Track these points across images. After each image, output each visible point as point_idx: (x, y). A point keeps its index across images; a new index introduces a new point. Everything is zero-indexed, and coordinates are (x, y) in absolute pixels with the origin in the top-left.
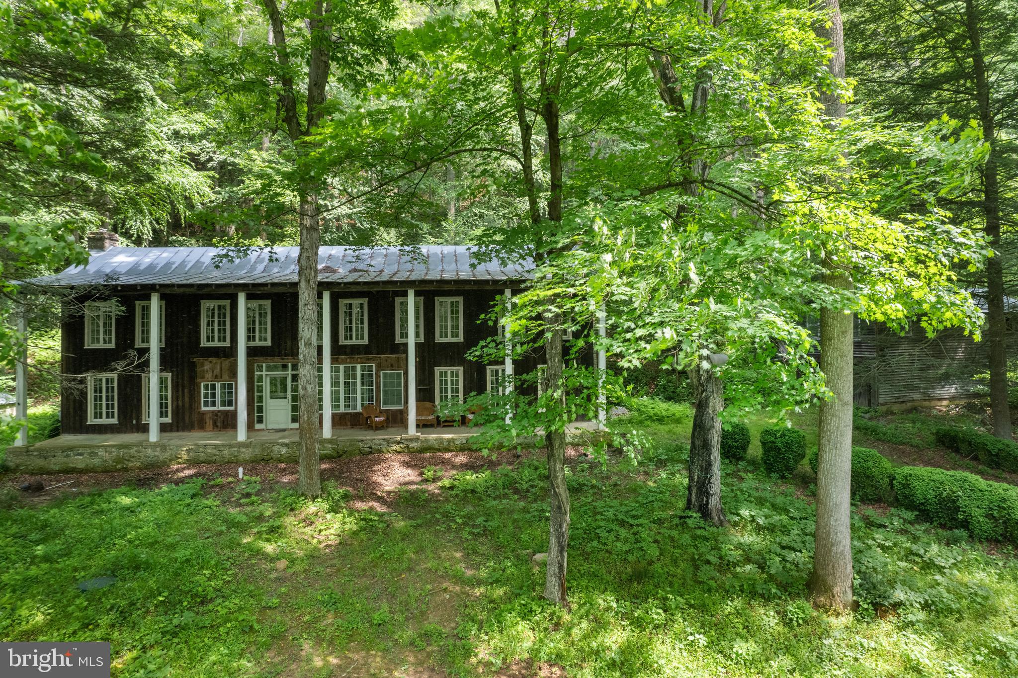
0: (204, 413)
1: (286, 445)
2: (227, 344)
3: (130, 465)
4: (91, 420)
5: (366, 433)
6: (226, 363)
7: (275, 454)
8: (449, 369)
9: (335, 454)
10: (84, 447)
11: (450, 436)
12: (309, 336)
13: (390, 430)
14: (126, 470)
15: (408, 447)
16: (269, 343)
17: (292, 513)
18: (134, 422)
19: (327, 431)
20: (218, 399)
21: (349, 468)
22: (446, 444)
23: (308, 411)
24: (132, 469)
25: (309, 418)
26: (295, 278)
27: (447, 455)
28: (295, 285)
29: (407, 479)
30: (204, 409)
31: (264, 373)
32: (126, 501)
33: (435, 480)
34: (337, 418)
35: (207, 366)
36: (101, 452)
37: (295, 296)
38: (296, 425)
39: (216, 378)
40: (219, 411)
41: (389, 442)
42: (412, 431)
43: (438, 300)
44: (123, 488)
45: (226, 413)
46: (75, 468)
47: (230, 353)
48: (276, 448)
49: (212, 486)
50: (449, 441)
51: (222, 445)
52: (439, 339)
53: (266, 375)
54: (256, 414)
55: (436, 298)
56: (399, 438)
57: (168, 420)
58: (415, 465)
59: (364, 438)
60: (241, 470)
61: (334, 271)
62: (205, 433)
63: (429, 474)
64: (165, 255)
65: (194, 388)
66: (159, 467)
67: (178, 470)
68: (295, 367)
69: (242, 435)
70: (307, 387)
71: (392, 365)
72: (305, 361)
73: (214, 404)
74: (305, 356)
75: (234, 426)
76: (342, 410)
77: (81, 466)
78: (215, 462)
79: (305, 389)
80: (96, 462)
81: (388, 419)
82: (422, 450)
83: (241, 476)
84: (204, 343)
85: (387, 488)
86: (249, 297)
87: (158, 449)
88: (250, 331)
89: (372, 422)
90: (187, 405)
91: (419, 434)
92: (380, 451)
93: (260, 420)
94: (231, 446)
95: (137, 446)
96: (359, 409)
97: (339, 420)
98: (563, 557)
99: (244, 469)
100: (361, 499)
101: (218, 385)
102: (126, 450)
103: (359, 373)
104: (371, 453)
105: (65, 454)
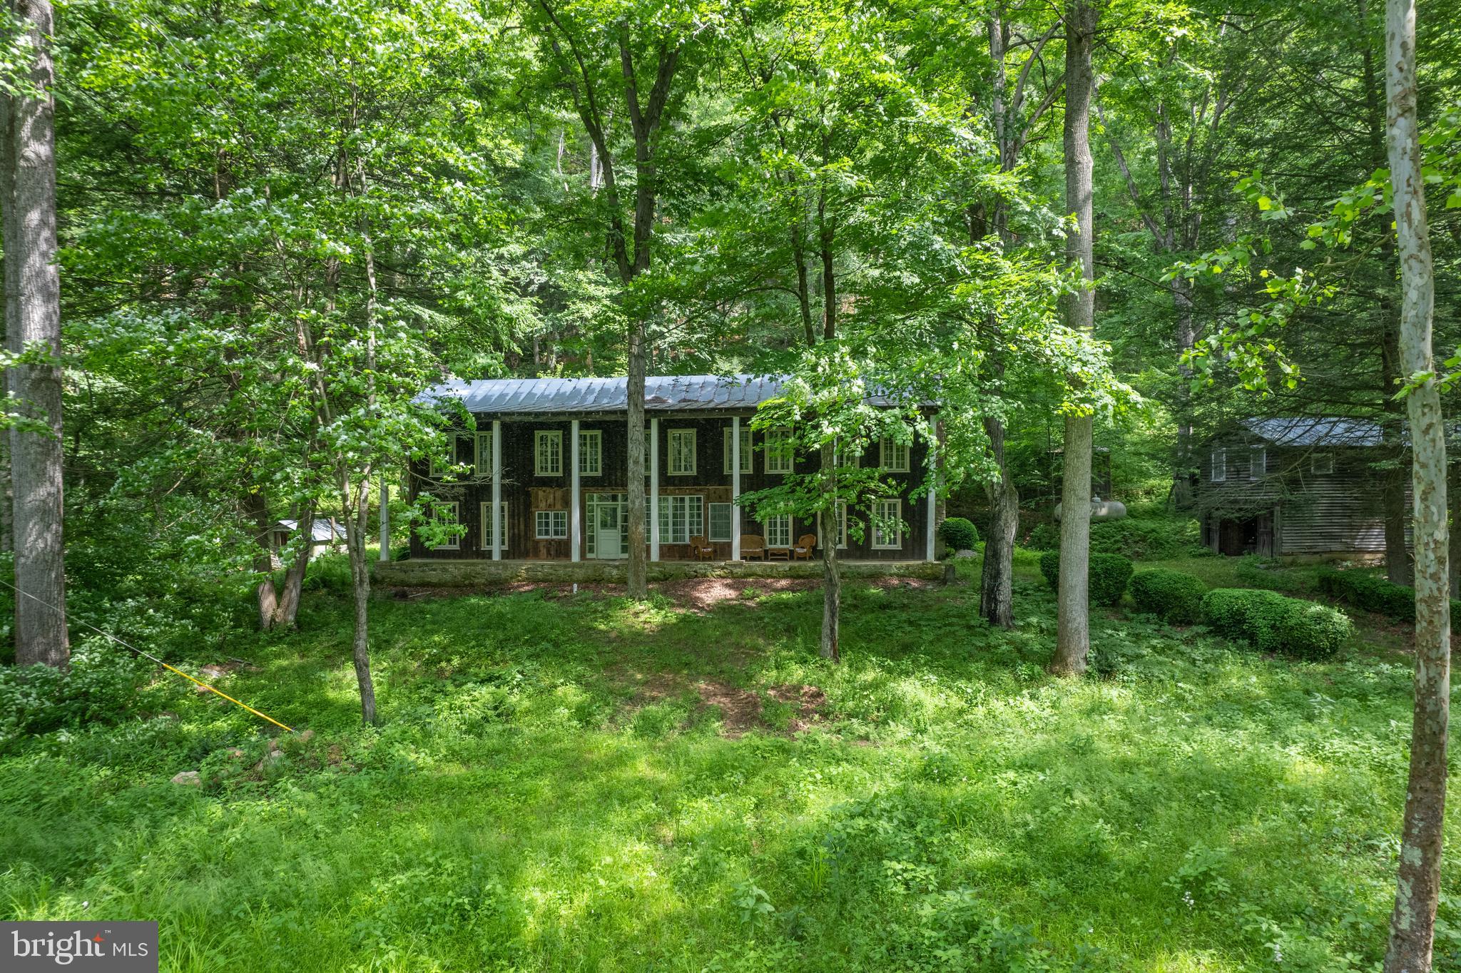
0: (538, 542)
1: (617, 567)
2: (560, 474)
3: (477, 580)
6: (559, 493)
13: (716, 558)
14: (474, 583)
15: (731, 572)
16: (599, 473)
17: (621, 610)
19: (654, 558)
20: (552, 528)
24: (479, 583)
26: (626, 407)
28: (624, 412)
29: (727, 596)
30: (538, 537)
33: (753, 597)
34: (665, 549)
37: (625, 424)
38: (626, 556)
40: (553, 540)
41: (713, 568)
42: (736, 559)
44: (474, 595)
45: (560, 542)
46: (431, 582)
47: (564, 482)
48: (607, 570)
51: (559, 566)
52: (768, 471)
53: (597, 503)
54: (589, 544)
56: (723, 565)
58: (736, 586)
60: (575, 586)
61: (664, 402)
63: (748, 592)
64: (496, 387)
65: (529, 517)
66: (502, 582)
67: (519, 586)
68: (625, 499)
69: (575, 559)
73: (547, 533)
75: (568, 552)
76: (670, 541)
77: (435, 580)
79: (633, 503)
80: (447, 577)
81: (714, 550)
84: (538, 473)
85: (708, 602)
86: (584, 426)
87: (501, 569)
88: (583, 461)
89: (698, 552)
90: (522, 533)
91: (743, 562)
92: (704, 575)
93: (591, 550)
94: (566, 567)
96: (687, 541)
97: (666, 551)
98: (834, 622)
99: (578, 586)
100: (683, 606)
101: (551, 514)
104: (696, 576)
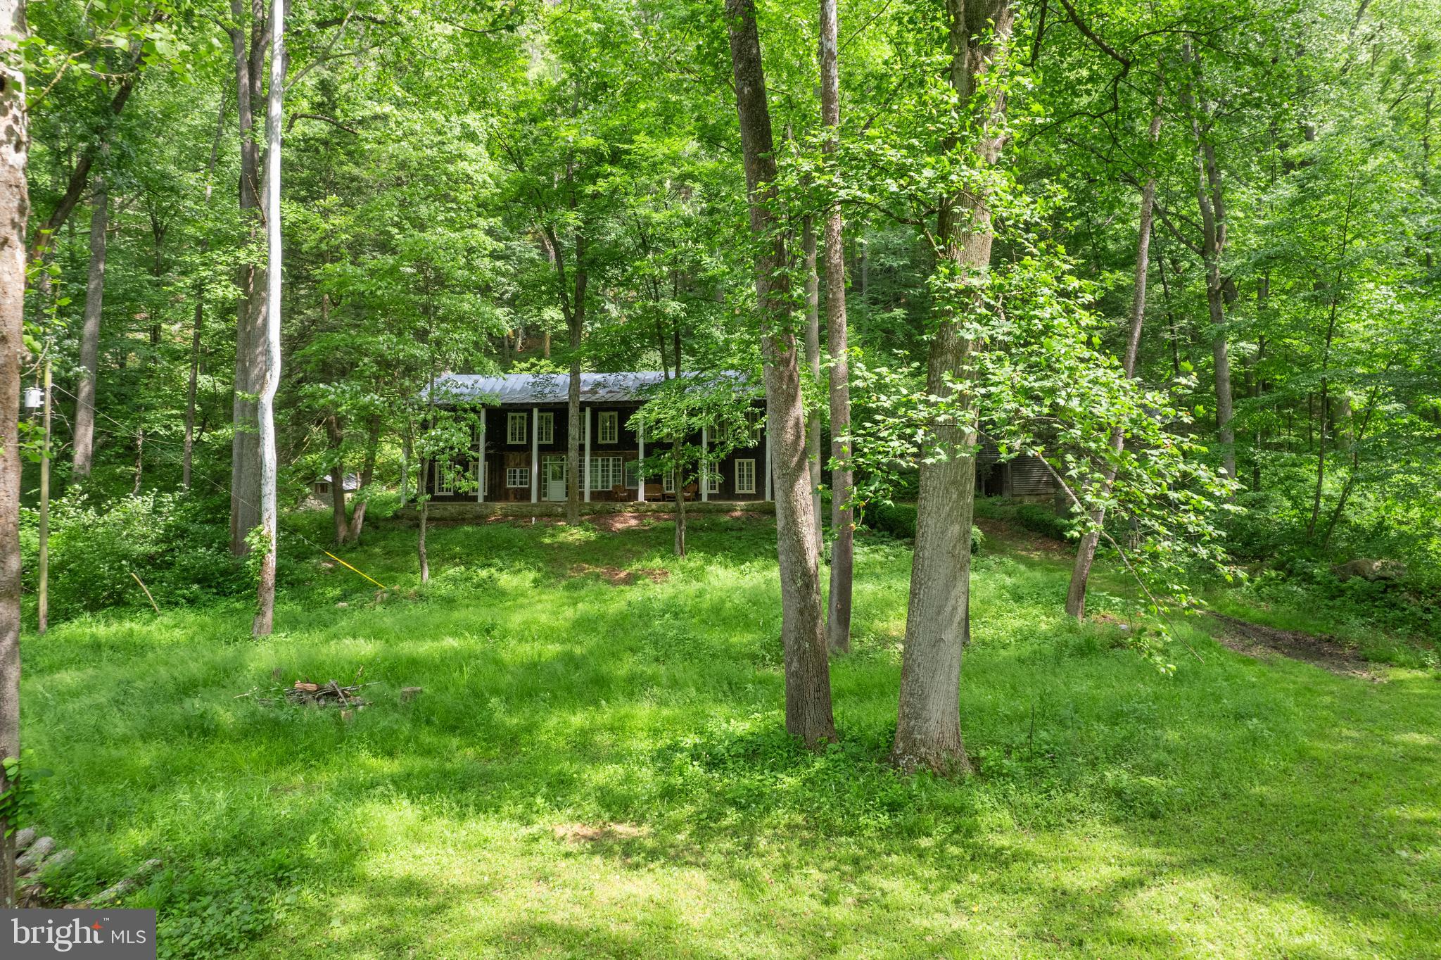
2: (525, 442)
6: (524, 456)
15: (637, 509)
16: (551, 442)
20: (518, 480)
28: (567, 403)
31: (549, 463)
35: (513, 457)
39: (517, 465)
40: (519, 488)
48: (555, 508)
54: (543, 489)
63: (646, 521)
65: (503, 472)
68: (567, 460)
71: (630, 458)
75: (529, 496)
86: (540, 411)
88: (540, 433)
89: (618, 496)
92: (619, 511)
93: (545, 495)
101: (518, 471)
103: (611, 463)
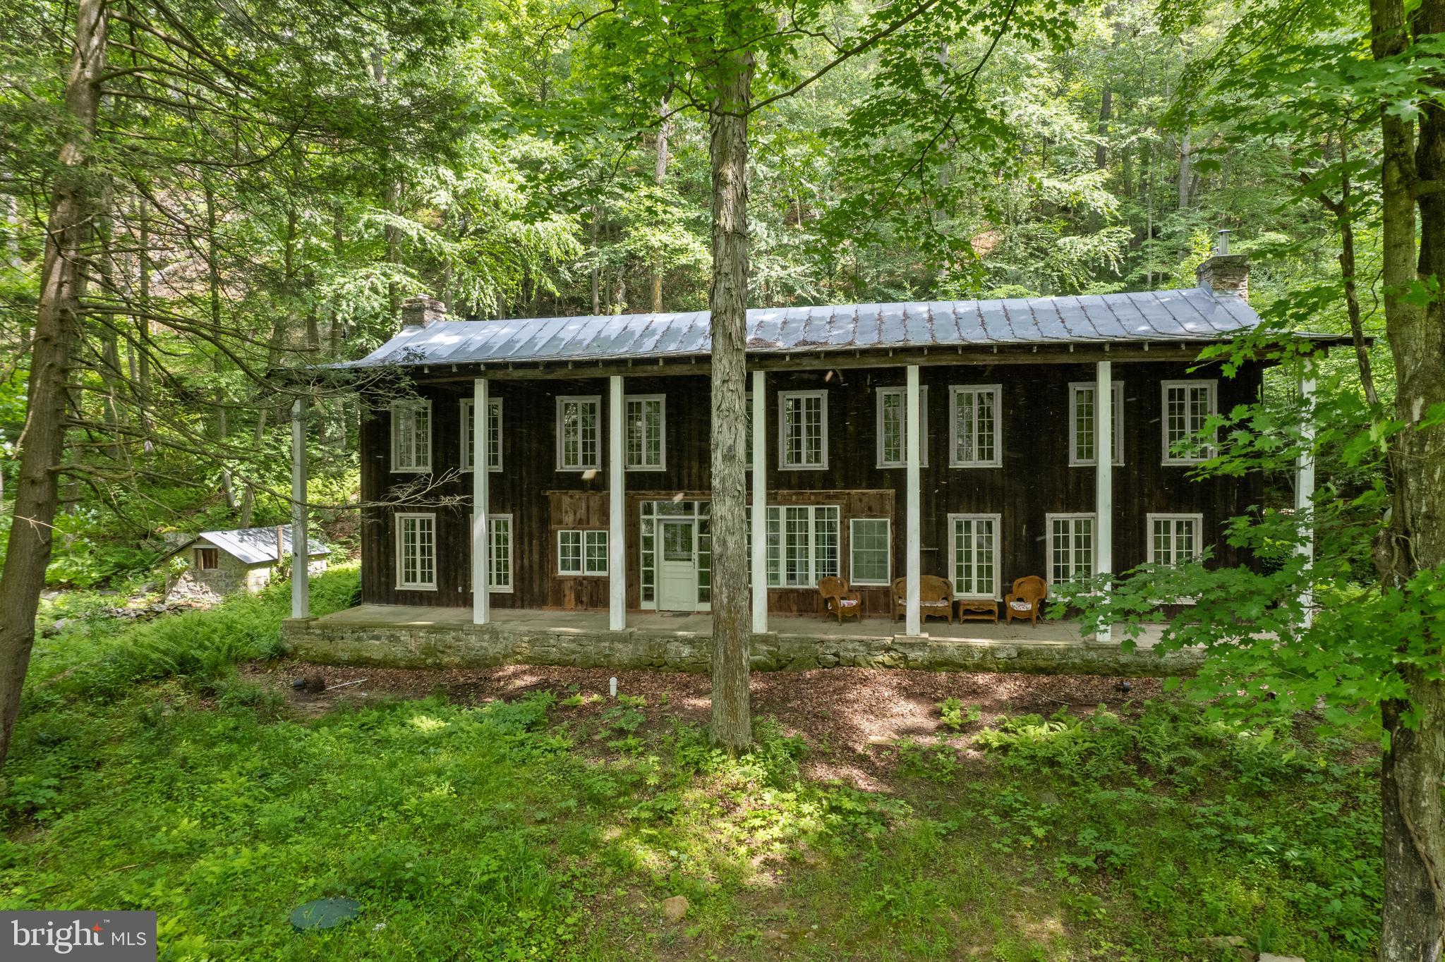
0: (562, 580)
1: (690, 642)
3: (446, 659)
4: (401, 585)
5: (826, 626)
6: (595, 500)
7: (671, 657)
8: (974, 518)
9: (773, 663)
10: (382, 626)
11: (986, 643)
12: (730, 442)
13: (868, 622)
14: (439, 667)
15: (905, 658)
16: (662, 467)
17: (699, 781)
18: (460, 589)
19: (760, 623)
20: (584, 558)
21: (798, 691)
22: (977, 656)
23: (728, 586)
24: (448, 667)
25: (731, 599)
26: (707, 349)
27: (982, 679)
29: (910, 722)
30: (561, 573)
31: (655, 517)
32: (427, 724)
33: (967, 727)
34: (776, 599)
35: (567, 504)
36: (404, 636)
37: (706, 381)
38: (706, 607)
39: (580, 523)
40: (585, 578)
41: (868, 647)
42: (913, 625)
43: (955, 390)
44: (429, 701)
45: (595, 581)
46: (370, 658)
47: (601, 483)
48: (672, 646)
49: (566, 708)
50: (985, 652)
51: (585, 635)
52: (956, 464)
53: (658, 516)
54: (642, 586)
55: (951, 388)
56: (888, 640)
57: (508, 589)
58: (922, 694)
59: (825, 637)
60: (613, 682)
62: (563, 613)
64: (506, 330)
65: (546, 540)
66: (488, 666)
67: (515, 675)
68: (704, 508)
69: (617, 619)
70: (725, 539)
71: (870, 509)
72: (724, 489)
73: (577, 566)
74: (723, 480)
75: (606, 603)
76: (783, 583)
77: (377, 656)
78: (573, 664)
79: (724, 543)
80: (398, 651)
81: (862, 603)
82: (933, 666)
83: (613, 691)
84: (561, 466)
85: (874, 739)
86: (631, 387)
87: (486, 637)
88: (633, 447)
89: (836, 607)
90: (536, 567)
91: (926, 635)
92: (854, 663)
93: (649, 596)
94: (599, 639)
95: (454, 630)
96: (812, 584)
97: (780, 602)
99: (619, 679)
100: (826, 758)
101: (583, 535)
102: (439, 636)
103: (812, 521)
104: (838, 664)
105: (356, 635)
